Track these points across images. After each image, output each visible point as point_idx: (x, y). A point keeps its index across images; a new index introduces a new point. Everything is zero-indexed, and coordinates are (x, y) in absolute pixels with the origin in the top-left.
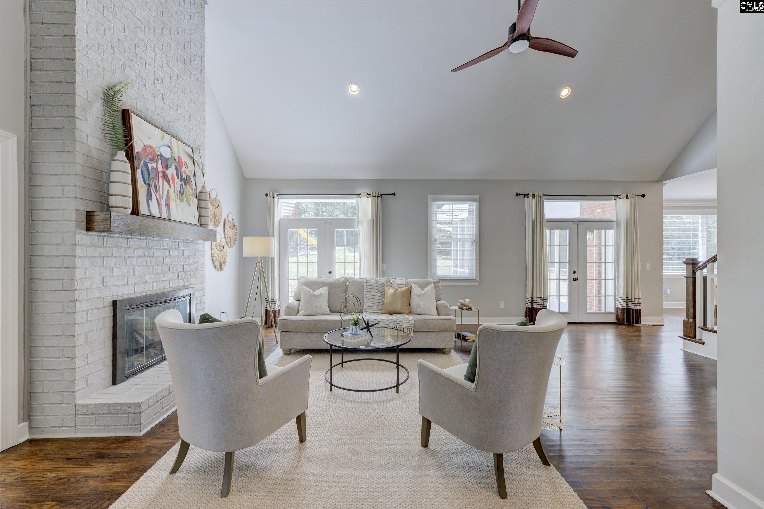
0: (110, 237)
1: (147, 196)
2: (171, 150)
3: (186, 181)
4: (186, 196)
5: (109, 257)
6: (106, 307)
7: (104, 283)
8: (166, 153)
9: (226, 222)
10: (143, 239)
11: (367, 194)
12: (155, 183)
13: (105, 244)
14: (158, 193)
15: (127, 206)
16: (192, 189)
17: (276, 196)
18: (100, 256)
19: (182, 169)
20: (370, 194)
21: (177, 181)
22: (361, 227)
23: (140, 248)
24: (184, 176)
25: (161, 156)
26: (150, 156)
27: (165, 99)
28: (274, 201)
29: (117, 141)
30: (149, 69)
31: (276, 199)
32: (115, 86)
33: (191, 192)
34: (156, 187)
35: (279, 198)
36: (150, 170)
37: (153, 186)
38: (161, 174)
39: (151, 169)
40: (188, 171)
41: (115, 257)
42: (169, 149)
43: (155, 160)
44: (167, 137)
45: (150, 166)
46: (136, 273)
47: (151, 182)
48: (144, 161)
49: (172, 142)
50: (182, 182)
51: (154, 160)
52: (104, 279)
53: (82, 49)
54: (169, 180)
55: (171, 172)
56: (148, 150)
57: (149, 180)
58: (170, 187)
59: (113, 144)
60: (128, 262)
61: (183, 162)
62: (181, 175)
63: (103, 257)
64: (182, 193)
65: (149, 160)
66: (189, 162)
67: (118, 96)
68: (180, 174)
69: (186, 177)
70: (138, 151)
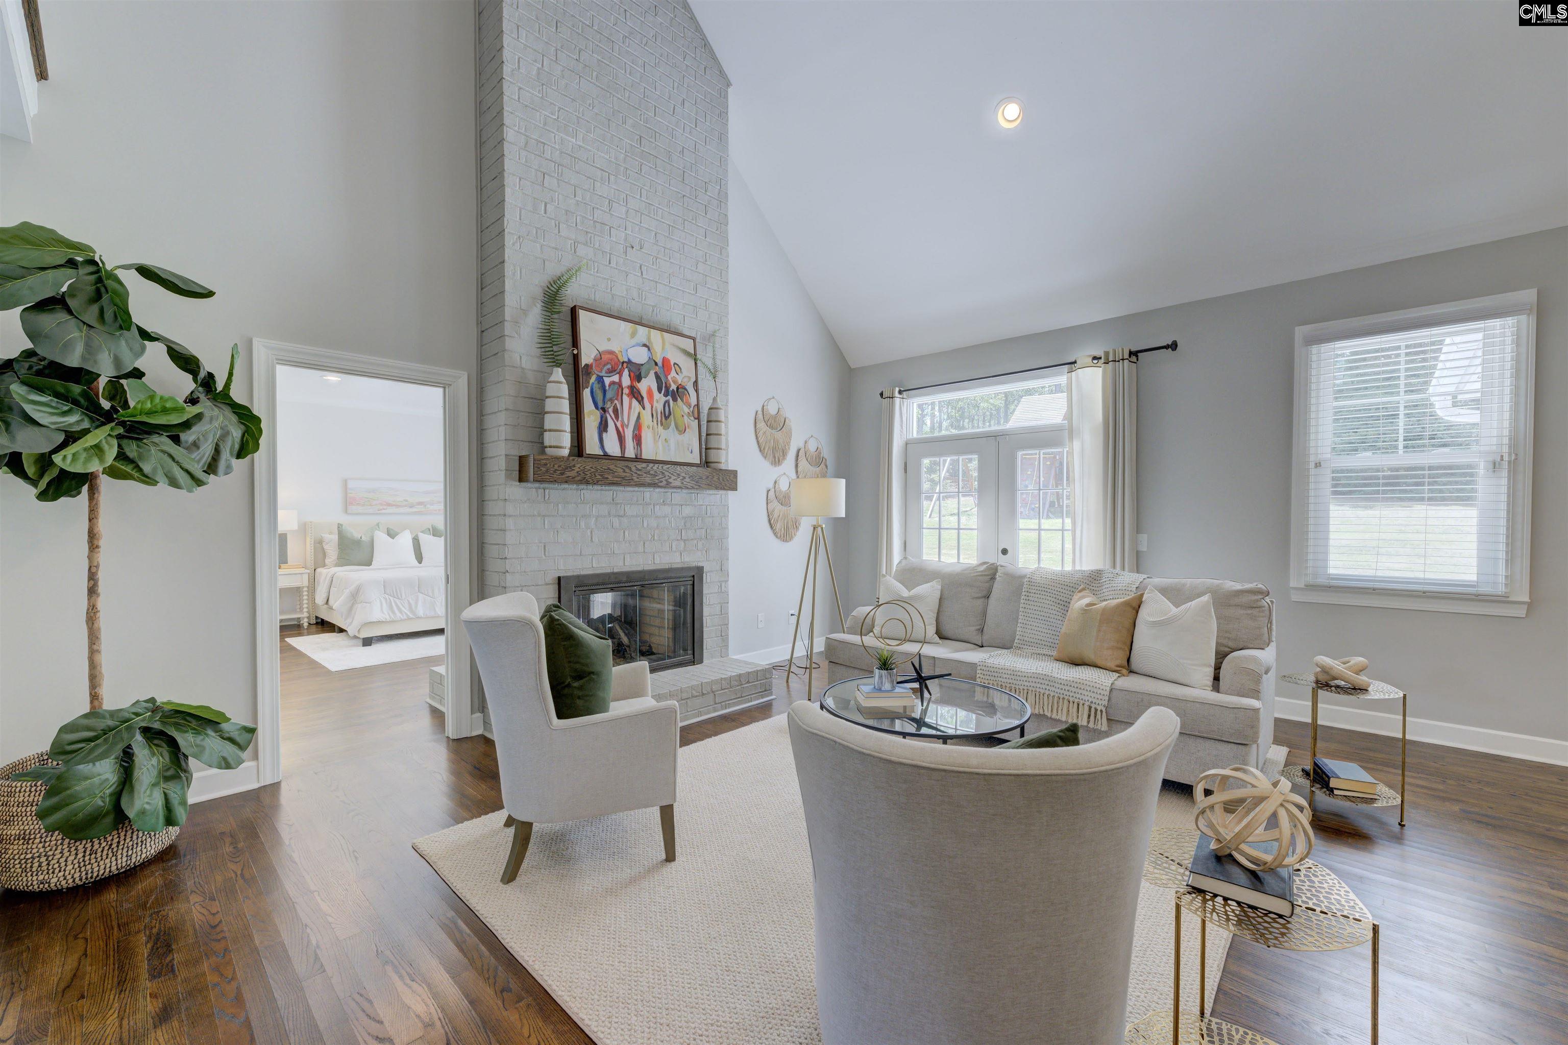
0: (553, 489)
1: (599, 428)
2: (649, 349)
3: (677, 393)
4: (675, 420)
5: (553, 516)
6: (549, 584)
7: (545, 552)
8: (639, 356)
9: (802, 453)
10: (606, 490)
11: (1095, 358)
12: (615, 406)
13: (546, 498)
14: (620, 419)
15: (562, 445)
16: (689, 406)
17: (897, 394)
18: (539, 515)
19: (669, 377)
20: (1100, 358)
21: (657, 395)
22: (1076, 445)
23: (602, 503)
24: (673, 387)
25: (629, 362)
26: (609, 366)
27: (644, 273)
28: (893, 404)
29: (553, 355)
30: (616, 236)
31: (897, 401)
32: (559, 278)
33: (686, 410)
34: (616, 411)
35: (905, 397)
36: (607, 388)
37: (611, 410)
38: (626, 391)
39: (610, 386)
40: (683, 375)
41: (561, 516)
42: (646, 349)
43: (618, 371)
44: (642, 330)
45: (607, 381)
46: (595, 539)
47: (608, 405)
48: (598, 375)
49: (652, 337)
50: (669, 398)
51: (615, 371)
52: (545, 546)
53: (513, 244)
54: (642, 398)
55: (648, 384)
56: (605, 357)
57: (604, 402)
58: (644, 408)
59: (548, 360)
60: (583, 524)
61: (672, 364)
62: (666, 386)
63: (544, 516)
64: (666, 415)
65: (606, 373)
66: (687, 365)
67: (563, 290)
68: (664, 385)
69: (678, 388)
70: (587, 362)
